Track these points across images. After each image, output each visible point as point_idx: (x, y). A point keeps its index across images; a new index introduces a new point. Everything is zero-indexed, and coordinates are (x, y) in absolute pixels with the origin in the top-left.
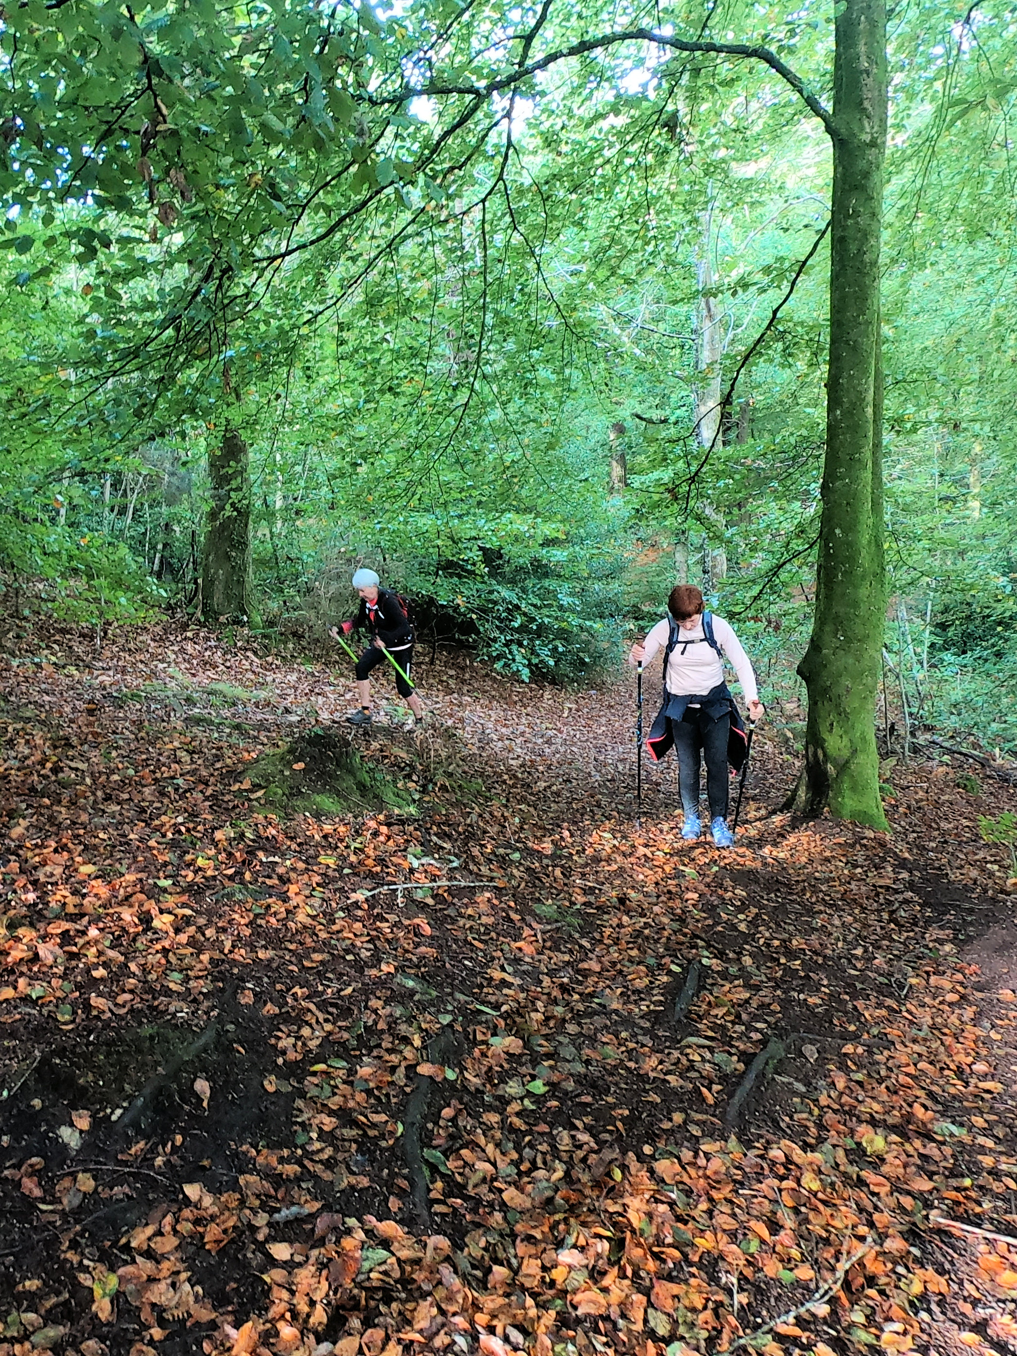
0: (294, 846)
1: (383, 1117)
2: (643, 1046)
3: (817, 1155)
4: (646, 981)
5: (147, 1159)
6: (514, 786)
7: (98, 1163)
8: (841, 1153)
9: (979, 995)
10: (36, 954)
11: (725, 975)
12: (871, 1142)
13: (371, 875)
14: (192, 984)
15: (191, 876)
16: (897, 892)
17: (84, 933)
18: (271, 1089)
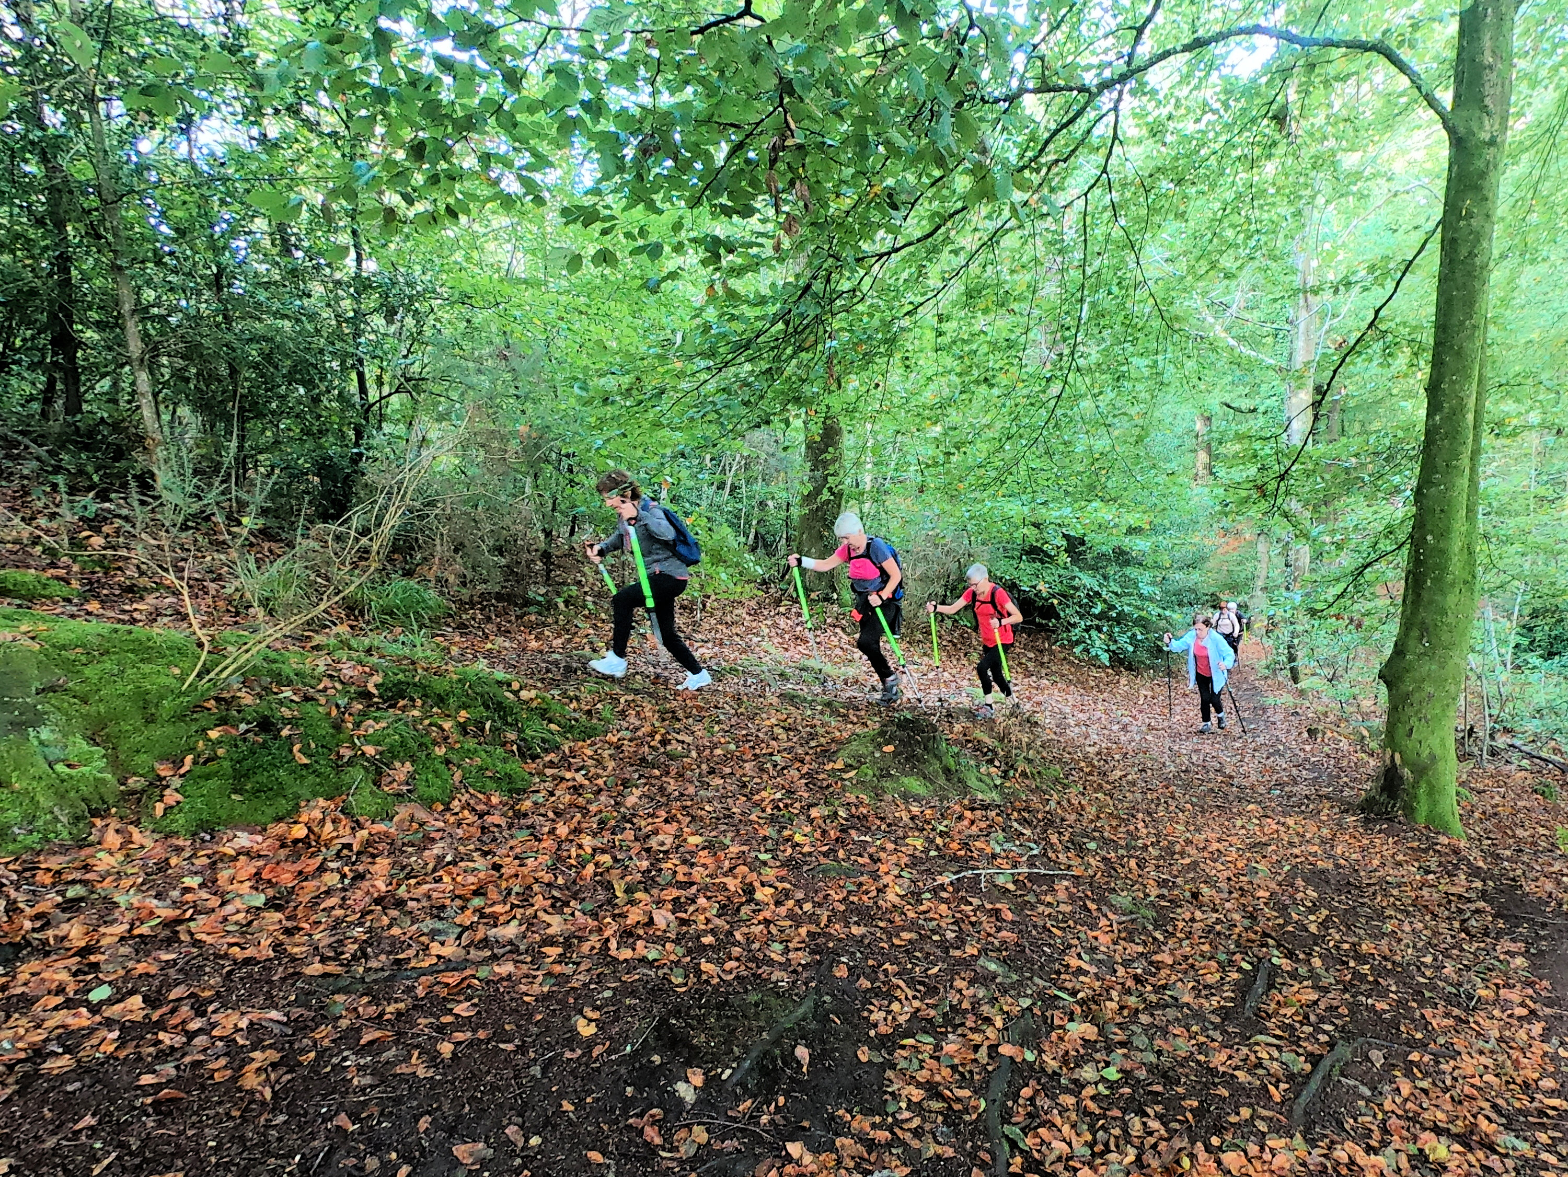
0: (883, 827)
1: (966, 1093)
2: (1213, 1040)
3: (1380, 1158)
4: (1218, 976)
5: (754, 1118)
6: (1090, 774)
7: (710, 1117)
8: (1403, 1158)
9: (1548, 1011)
10: (651, 919)
11: (1294, 975)
12: (1434, 1150)
13: (955, 858)
14: (791, 955)
15: (789, 851)
16: (1469, 900)
17: (693, 901)
18: (864, 1058)
